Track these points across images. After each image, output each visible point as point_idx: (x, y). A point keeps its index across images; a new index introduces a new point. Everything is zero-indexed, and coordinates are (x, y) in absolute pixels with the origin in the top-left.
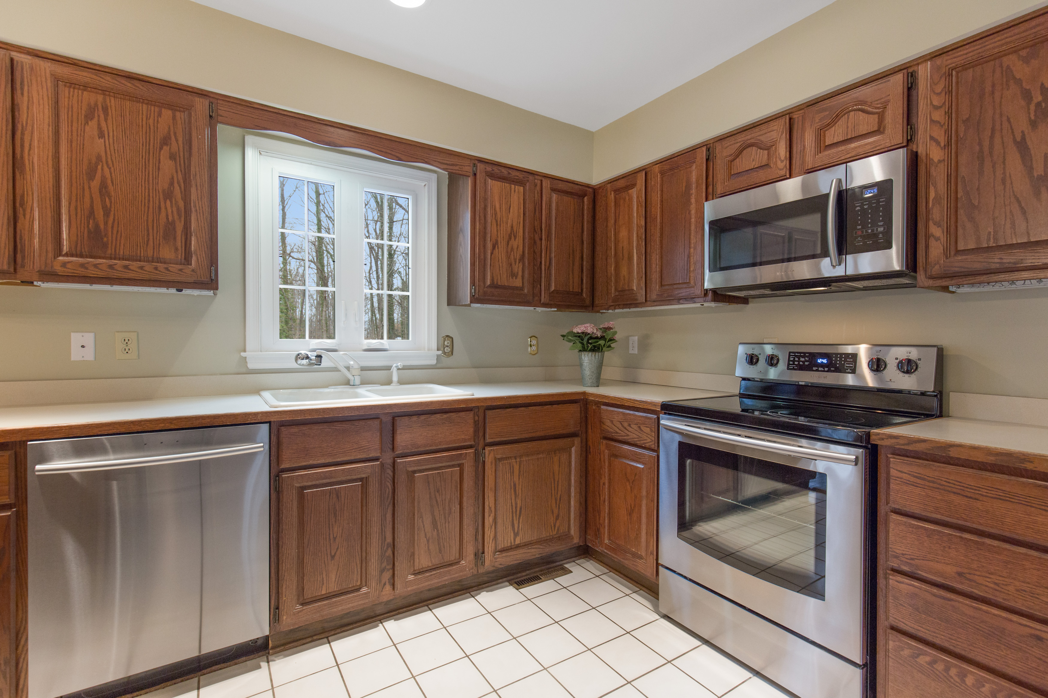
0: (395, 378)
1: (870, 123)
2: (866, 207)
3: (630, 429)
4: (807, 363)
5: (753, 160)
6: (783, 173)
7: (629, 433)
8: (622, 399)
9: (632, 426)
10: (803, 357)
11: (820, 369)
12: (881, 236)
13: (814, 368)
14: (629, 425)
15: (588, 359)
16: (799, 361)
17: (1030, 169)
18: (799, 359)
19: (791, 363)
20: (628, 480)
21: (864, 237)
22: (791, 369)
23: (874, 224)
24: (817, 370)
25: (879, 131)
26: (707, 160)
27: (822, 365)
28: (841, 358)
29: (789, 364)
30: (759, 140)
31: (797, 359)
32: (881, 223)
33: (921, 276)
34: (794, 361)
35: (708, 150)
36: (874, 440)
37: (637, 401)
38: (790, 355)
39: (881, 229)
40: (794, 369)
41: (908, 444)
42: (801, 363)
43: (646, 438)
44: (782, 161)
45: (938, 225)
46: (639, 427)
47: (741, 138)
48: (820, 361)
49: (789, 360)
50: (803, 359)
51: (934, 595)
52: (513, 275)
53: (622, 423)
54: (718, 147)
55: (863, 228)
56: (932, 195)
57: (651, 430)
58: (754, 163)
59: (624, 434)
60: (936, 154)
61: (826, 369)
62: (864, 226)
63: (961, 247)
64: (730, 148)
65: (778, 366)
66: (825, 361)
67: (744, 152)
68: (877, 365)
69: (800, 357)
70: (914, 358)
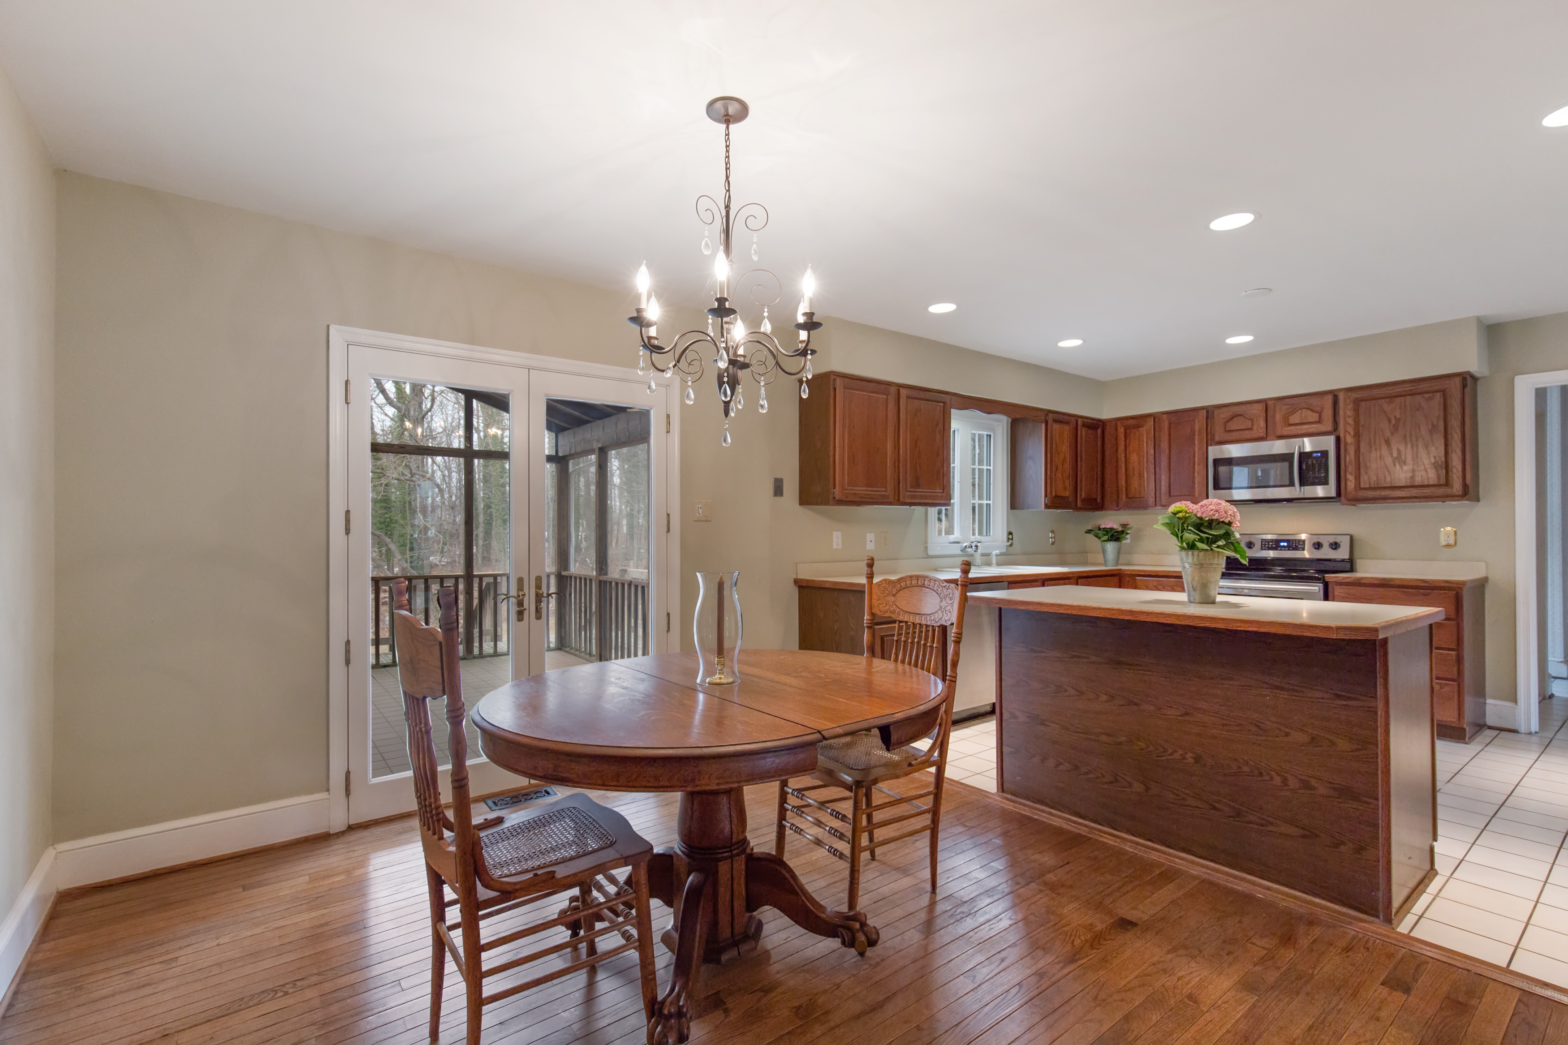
0: (994, 561)
1: (1314, 417)
2: (1314, 462)
4: (1273, 546)
5: (1241, 425)
6: (1262, 435)
10: (1270, 542)
11: (1283, 549)
12: (1323, 479)
13: (1278, 549)
15: (1111, 547)
17: (1391, 454)
21: (1313, 478)
22: (1264, 549)
23: (1319, 471)
24: (1281, 550)
25: (1319, 422)
26: (1207, 418)
27: (1284, 546)
28: (1294, 543)
30: (1246, 413)
31: (1268, 544)
32: (1322, 472)
33: (1343, 498)
34: (1265, 545)
35: (1207, 412)
36: (1327, 580)
38: (1261, 542)
39: (1323, 475)
42: (1270, 546)
44: (1259, 429)
45: (1351, 474)
47: (1234, 410)
48: (1282, 544)
49: (1262, 545)
50: (1271, 544)
52: (1065, 489)
54: (1216, 412)
56: (1348, 460)
58: (1241, 427)
60: (1350, 439)
61: (1287, 549)
62: (1314, 472)
63: (1362, 486)
64: (1225, 414)
65: (1254, 548)
66: (1285, 544)
67: (1235, 419)
68: (1318, 546)
69: (1268, 542)
70: (1338, 541)
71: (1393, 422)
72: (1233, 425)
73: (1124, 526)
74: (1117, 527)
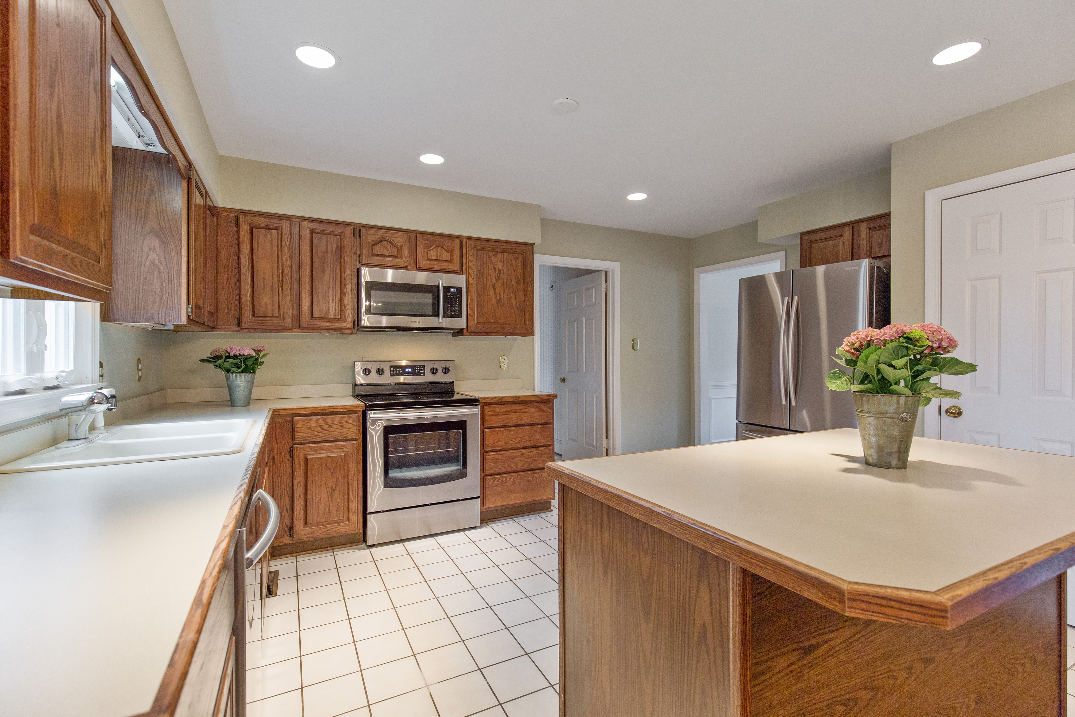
1: (445, 256)
2: (452, 297)
3: (332, 429)
4: (400, 372)
5: (388, 250)
6: (406, 264)
7: (329, 433)
8: (324, 408)
9: (333, 426)
10: (398, 368)
11: (408, 374)
12: (457, 311)
13: (405, 375)
14: (331, 426)
16: (396, 371)
17: (496, 297)
18: (396, 370)
19: (392, 372)
20: (329, 469)
21: (451, 311)
22: (392, 376)
23: (455, 306)
24: (407, 375)
25: (450, 261)
26: (354, 236)
27: (408, 372)
28: (417, 368)
29: (390, 373)
30: (392, 240)
31: (395, 370)
32: (457, 306)
34: (393, 371)
35: (354, 227)
37: (339, 406)
38: (390, 368)
39: (458, 309)
40: (394, 376)
41: (491, 400)
42: (397, 372)
43: (348, 432)
44: (406, 258)
45: (472, 310)
46: (342, 426)
47: (381, 233)
48: (407, 370)
49: (390, 371)
50: (398, 370)
51: (499, 455)
53: (322, 427)
55: (450, 306)
56: (470, 297)
57: (353, 425)
58: (388, 252)
59: (324, 435)
60: (471, 281)
61: (411, 374)
64: (372, 237)
65: (384, 375)
66: (410, 370)
67: (382, 243)
68: (434, 371)
69: (396, 369)
70: (448, 366)
71: (497, 272)
72: (378, 249)
73: (258, 351)
74: (248, 351)
